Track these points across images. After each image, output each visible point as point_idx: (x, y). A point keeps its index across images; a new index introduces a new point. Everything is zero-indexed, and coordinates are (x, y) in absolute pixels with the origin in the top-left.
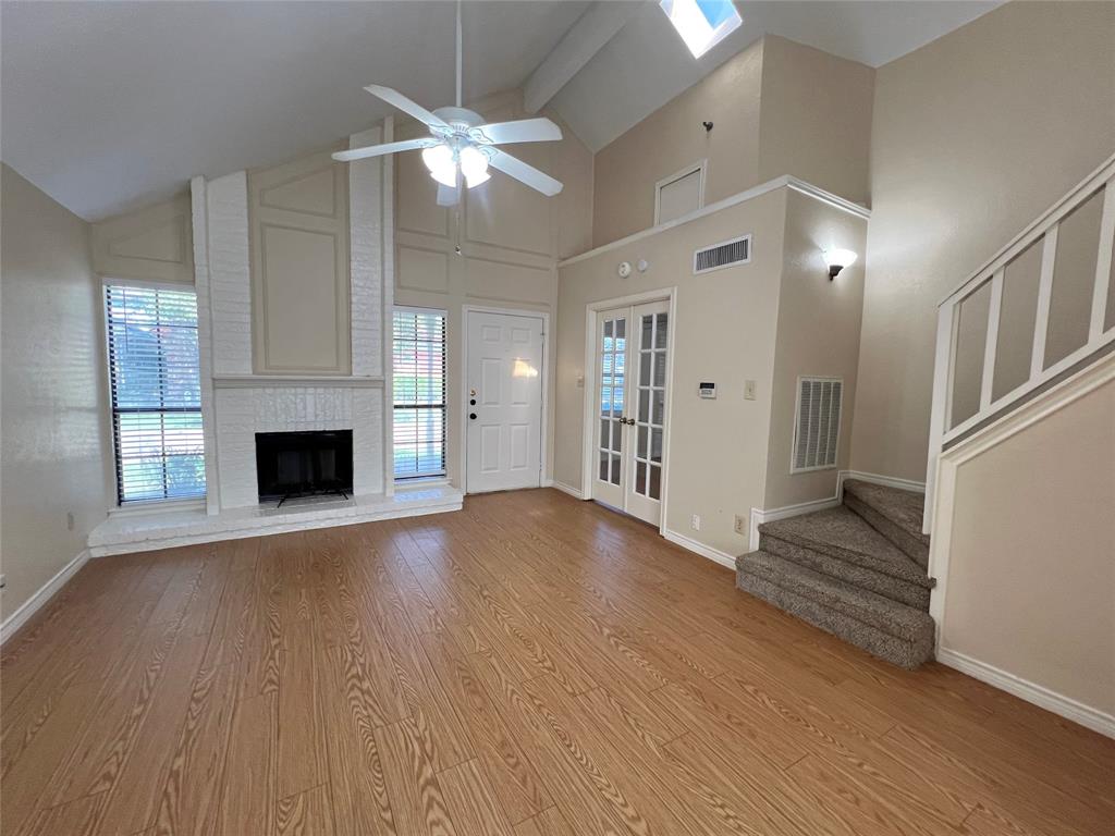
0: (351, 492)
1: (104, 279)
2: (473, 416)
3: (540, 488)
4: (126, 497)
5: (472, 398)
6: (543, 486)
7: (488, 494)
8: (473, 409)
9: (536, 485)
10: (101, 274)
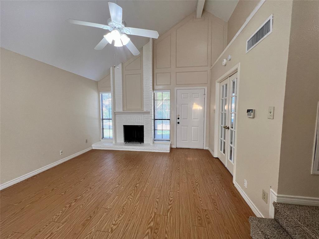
0: (143, 142)
1: (100, 92)
2: (178, 123)
3: (203, 149)
4: (104, 137)
5: (178, 117)
6: (204, 149)
7: (183, 149)
8: (178, 121)
9: (202, 148)
10: (100, 91)
